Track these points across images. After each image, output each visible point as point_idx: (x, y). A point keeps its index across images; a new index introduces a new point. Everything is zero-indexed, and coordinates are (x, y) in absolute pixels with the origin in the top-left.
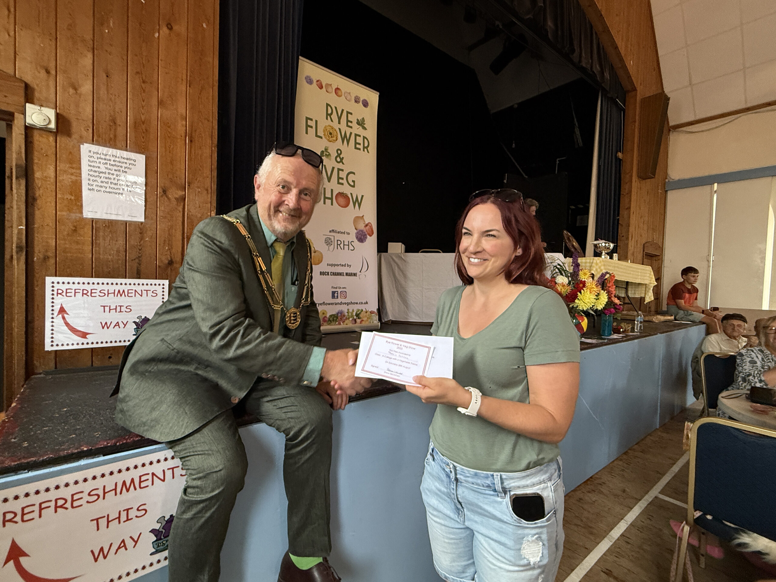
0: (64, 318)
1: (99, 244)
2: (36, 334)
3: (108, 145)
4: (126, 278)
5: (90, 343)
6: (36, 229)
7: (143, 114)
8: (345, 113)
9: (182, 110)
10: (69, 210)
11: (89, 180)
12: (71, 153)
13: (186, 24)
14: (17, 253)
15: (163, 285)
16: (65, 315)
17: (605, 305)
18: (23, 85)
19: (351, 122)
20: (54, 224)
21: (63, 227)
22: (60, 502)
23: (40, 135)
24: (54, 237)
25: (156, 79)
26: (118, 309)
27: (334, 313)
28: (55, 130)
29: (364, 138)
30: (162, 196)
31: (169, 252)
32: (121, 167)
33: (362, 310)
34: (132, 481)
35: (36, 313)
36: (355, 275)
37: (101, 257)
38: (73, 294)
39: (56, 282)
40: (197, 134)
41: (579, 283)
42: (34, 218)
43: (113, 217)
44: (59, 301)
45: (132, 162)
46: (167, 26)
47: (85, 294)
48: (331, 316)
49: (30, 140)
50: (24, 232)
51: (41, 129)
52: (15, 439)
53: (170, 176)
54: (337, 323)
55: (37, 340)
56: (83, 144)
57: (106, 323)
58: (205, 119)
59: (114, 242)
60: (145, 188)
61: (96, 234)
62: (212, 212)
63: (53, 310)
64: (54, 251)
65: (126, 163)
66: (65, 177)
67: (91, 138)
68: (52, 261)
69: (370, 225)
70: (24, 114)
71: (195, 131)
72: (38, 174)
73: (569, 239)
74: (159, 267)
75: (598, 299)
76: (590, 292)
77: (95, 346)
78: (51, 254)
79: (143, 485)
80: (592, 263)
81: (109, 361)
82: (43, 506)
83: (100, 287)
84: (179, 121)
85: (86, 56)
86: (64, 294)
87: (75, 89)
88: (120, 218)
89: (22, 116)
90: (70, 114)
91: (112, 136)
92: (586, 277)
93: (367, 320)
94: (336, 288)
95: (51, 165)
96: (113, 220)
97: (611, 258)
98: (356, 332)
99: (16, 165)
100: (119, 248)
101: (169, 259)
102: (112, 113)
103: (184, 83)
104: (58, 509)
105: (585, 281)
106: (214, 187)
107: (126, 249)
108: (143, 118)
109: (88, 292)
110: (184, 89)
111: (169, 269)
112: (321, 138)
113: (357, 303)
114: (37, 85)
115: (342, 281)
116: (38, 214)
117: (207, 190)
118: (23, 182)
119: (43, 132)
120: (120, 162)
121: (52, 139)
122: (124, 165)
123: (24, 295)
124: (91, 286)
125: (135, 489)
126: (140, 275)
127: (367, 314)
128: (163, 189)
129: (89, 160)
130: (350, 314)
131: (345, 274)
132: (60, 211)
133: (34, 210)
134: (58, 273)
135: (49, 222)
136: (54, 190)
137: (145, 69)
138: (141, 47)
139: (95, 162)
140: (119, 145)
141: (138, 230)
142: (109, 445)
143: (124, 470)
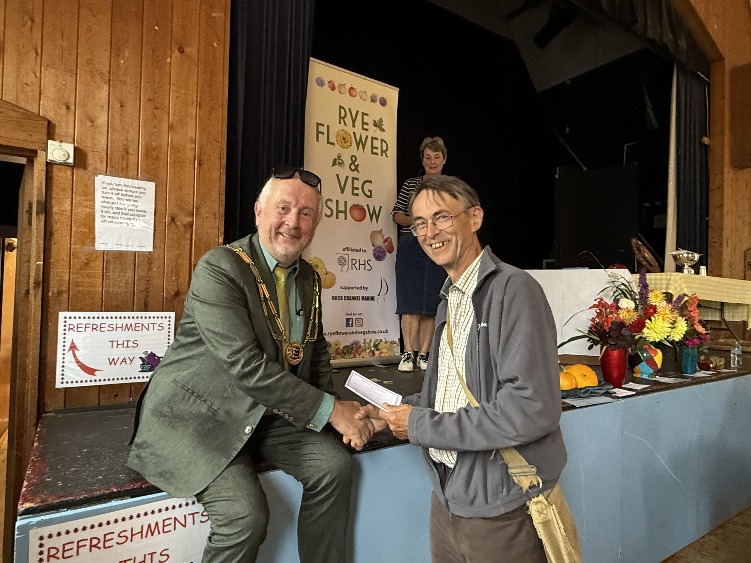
0: (74, 354)
1: (109, 276)
2: (48, 371)
3: (121, 175)
4: (133, 311)
5: (98, 380)
6: (51, 263)
7: (154, 141)
8: (360, 115)
9: (191, 133)
10: (82, 242)
11: (102, 211)
12: (86, 185)
13: (197, 45)
14: (35, 288)
15: (170, 317)
16: (76, 351)
17: (684, 335)
18: (46, 123)
19: (367, 124)
20: (68, 257)
21: (77, 261)
22: (95, 542)
23: (58, 169)
24: (68, 271)
25: (167, 105)
26: (126, 344)
27: (348, 344)
28: (72, 165)
29: (382, 140)
30: (170, 224)
31: (175, 283)
32: (132, 196)
33: (381, 340)
34: (157, 524)
35: (49, 348)
36: (372, 299)
37: (111, 290)
38: (83, 329)
39: (68, 317)
40: (206, 157)
41: (648, 308)
42: (50, 253)
43: (123, 248)
44: (71, 336)
45: (143, 190)
46: (179, 50)
47: (95, 329)
48: (345, 347)
49: (50, 175)
50: (42, 267)
51: (61, 164)
52: (49, 478)
53: (179, 203)
54: (352, 355)
55: (48, 376)
56: (97, 176)
57: (113, 359)
58: (215, 140)
59: (123, 274)
60: (153, 217)
61: (107, 267)
62: (220, 238)
63: (64, 346)
64: (67, 285)
65: (137, 192)
66: (80, 210)
67: (105, 170)
68: (65, 296)
69: (389, 240)
70: (46, 150)
71: (204, 153)
72: (55, 209)
73: (638, 249)
74: (166, 299)
75: (675, 327)
76: (664, 320)
77: (102, 383)
78: (64, 288)
79: (166, 529)
80: (670, 279)
81: (115, 399)
82: (81, 544)
83: (109, 322)
84: (189, 144)
85: (103, 88)
86: (75, 329)
87: (92, 121)
88: (129, 249)
89: (44, 153)
90: (87, 147)
91: (124, 166)
92: (657, 301)
93: (387, 352)
94: (351, 315)
95: (68, 198)
96: (122, 251)
97: (697, 272)
98: (374, 366)
99: (37, 201)
100: (128, 280)
101: (176, 290)
102: (125, 143)
103: (194, 105)
104: (93, 548)
105: (655, 306)
106: (222, 211)
107: (134, 281)
108: (154, 144)
109: (97, 327)
110: (194, 111)
111: (176, 301)
112: (333, 144)
113: (375, 332)
114: (58, 121)
115: (358, 306)
116: (54, 248)
117: (215, 215)
118: (42, 218)
119: (63, 167)
120: (131, 191)
121: (69, 173)
122: (135, 194)
123: (39, 331)
124: (101, 321)
125: (159, 533)
126: (147, 307)
127: (387, 344)
128: (171, 216)
129: (103, 192)
130: (367, 345)
131: (361, 299)
132: (74, 244)
133: (50, 244)
134: (70, 308)
135: (64, 255)
136: (69, 223)
137: (157, 96)
138: (153, 74)
139: (109, 193)
140: (131, 174)
141: (146, 260)
142: (135, 487)
143: (149, 513)
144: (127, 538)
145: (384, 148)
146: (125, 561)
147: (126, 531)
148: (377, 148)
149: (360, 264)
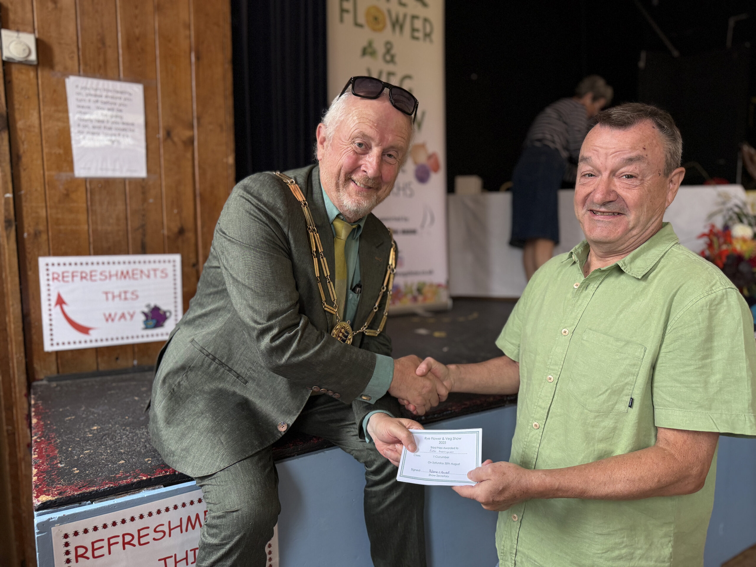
0: (62, 309)
1: (95, 210)
2: (33, 331)
3: (98, 75)
4: (129, 254)
5: (94, 340)
6: (23, 196)
7: (137, 27)
9: (183, 15)
10: (58, 168)
11: (79, 125)
12: (55, 91)
14: (6, 228)
15: (175, 261)
16: (64, 306)
20: (43, 187)
21: (53, 191)
22: (128, 538)
23: (19, 71)
24: (44, 204)
26: (123, 296)
28: (36, 63)
29: (425, 19)
30: (165, 140)
31: (178, 217)
32: (115, 104)
33: (425, 283)
35: (32, 303)
36: (415, 232)
37: (99, 228)
38: (70, 279)
39: (50, 264)
40: (205, 47)
42: (20, 182)
43: (111, 174)
44: (56, 288)
45: (127, 96)
47: (84, 278)
49: (8, 78)
50: (11, 202)
51: (20, 63)
52: (60, 463)
53: (175, 111)
55: (35, 337)
56: (68, 77)
57: (110, 315)
58: (214, 24)
59: (113, 207)
60: (144, 132)
61: (91, 198)
63: (49, 300)
64: (45, 223)
65: (120, 98)
66: (51, 124)
67: (77, 69)
68: (44, 237)
69: (435, 156)
71: (203, 43)
72: (20, 124)
74: (167, 237)
77: (100, 344)
78: (42, 227)
81: (116, 362)
82: (112, 541)
83: (100, 268)
84: (181, 31)
86: (60, 278)
87: (55, 2)
88: (117, 175)
90: (51, 38)
91: (101, 62)
93: (433, 298)
95: (34, 109)
96: (109, 178)
98: (417, 313)
100: (118, 215)
101: (180, 226)
102: (100, 31)
104: (126, 546)
106: (229, 120)
107: (127, 216)
108: (137, 31)
109: (87, 275)
111: (180, 241)
112: (362, 26)
113: (417, 273)
114: (11, 3)
116: (24, 176)
118: (5, 136)
119: (23, 67)
120: (112, 97)
121: (32, 74)
122: (118, 101)
123: (18, 282)
124: (90, 268)
126: (145, 249)
127: (432, 288)
128: (166, 130)
129: (77, 100)
130: (408, 289)
132: (49, 170)
133: (19, 171)
134: (51, 252)
135: (37, 186)
136: (39, 143)
139: (85, 100)
140: (110, 74)
141: (139, 189)
142: (168, 474)
143: (188, 505)
144: (164, 532)
145: (428, 30)
146: (165, 559)
147: (163, 525)
148: (418, 30)
149: (398, 189)
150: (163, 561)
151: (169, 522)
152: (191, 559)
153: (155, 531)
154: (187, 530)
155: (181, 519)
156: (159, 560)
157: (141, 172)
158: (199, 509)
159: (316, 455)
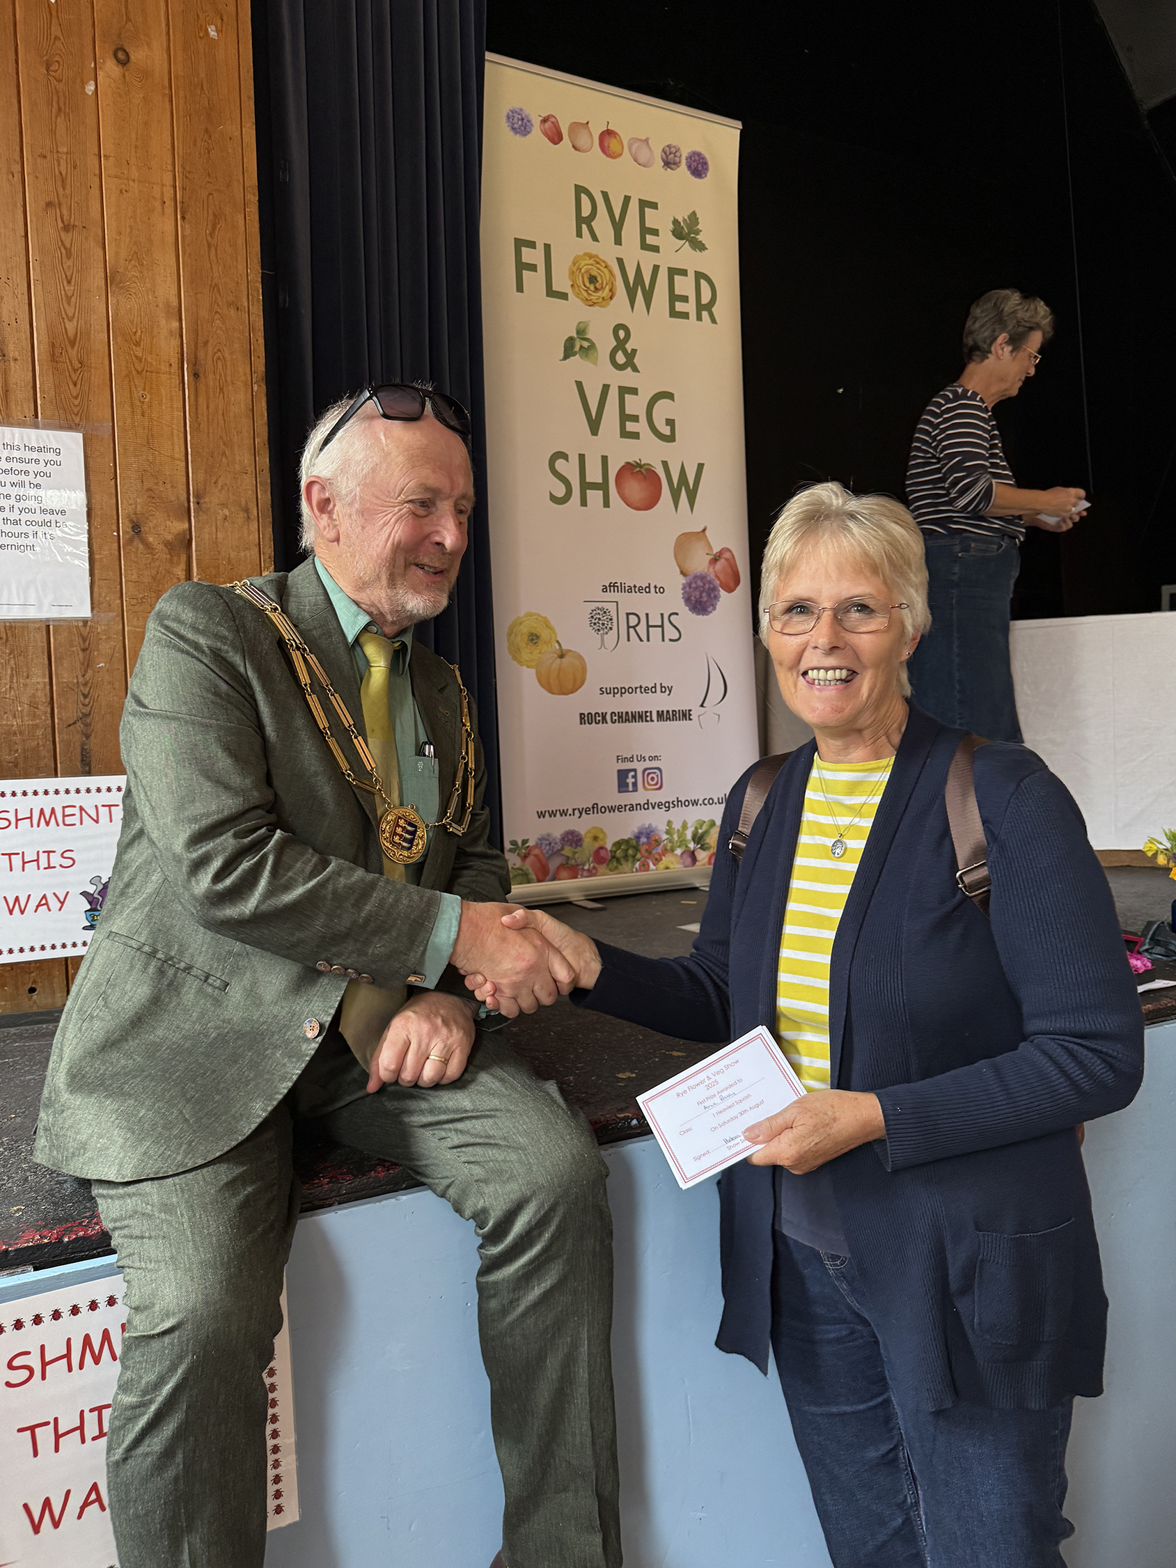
4: (56, 776)
7: (71, 320)
8: (634, 207)
9: (166, 290)
13: (164, 38)
19: (655, 232)
26: (42, 860)
27: (626, 838)
29: (699, 276)
30: (130, 541)
32: (27, 473)
34: (106, 1335)
36: (686, 715)
40: (210, 353)
43: (15, 614)
45: (51, 456)
46: (116, 56)
48: (618, 844)
53: (149, 483)
54: (637, 865)
57: (17, 899)
58: (229, 305)
59: (22, 681)
60: (86, 527)
65: (37, 461)
69: (727, 555)
71: (206, 343)
81: (29, 998)
84: (163, 322)
88: (32, 614)
94: (631, 759)
96: (15, 621)
98: (696, 889)
100: (34, 696)
103: (169, 210)
106: (265, 497)
107: (52, 697)
108: (71, 327)
110: (169, 226)
112: (564, 296)
113: (695, 803)
115: (649, 738)
117: (247, 510)
120: (21, 460)
122: (32, 467)
126: (89, 764)
128: (132, 521)
130: (676, 837)
131: (655, 717)
137: (68, 191)
138: (53, 132)
140: (17, 414)
141: (76, 643)
142: (46, 1241)
143: (84, 1309)
144: (31, 1371)
145: (705, 299)
146: (32, 1429)
147: (28, 1353)
148: (685, 299)
149: (648, 626)
150: (28, 1433)
151: (43, 1347)
152: (91, 1429)
153: (10, 1366)
154: (81, 1367)
155: (69, 1340)
156: (20, 1430)
157: (83, 610)
158: (111, 1319)
159: (378, 1204)
